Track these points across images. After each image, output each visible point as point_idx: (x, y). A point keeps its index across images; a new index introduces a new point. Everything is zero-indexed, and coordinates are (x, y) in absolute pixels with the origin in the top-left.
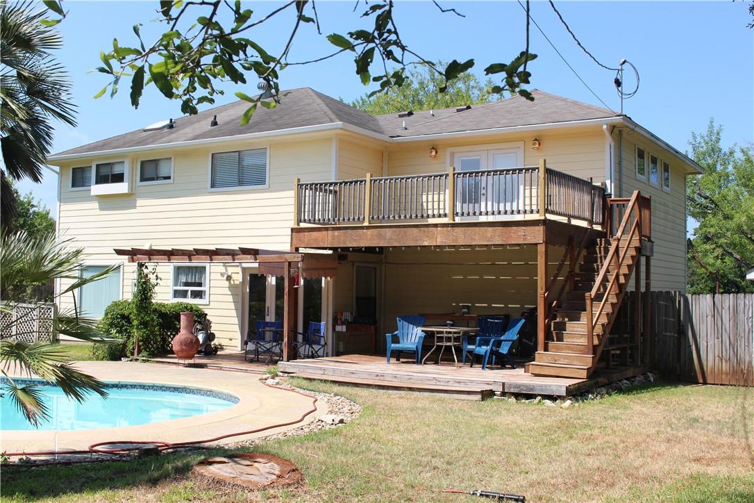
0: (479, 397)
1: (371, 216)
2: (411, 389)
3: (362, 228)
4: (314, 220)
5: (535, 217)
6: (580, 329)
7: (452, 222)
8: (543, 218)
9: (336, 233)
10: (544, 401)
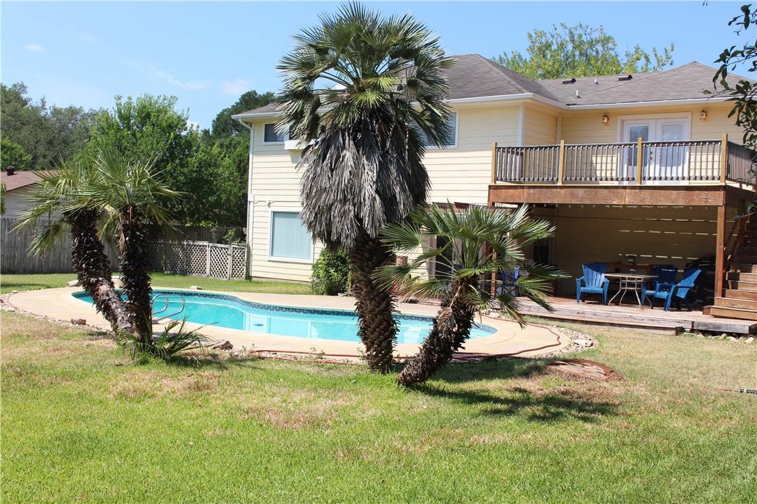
0: (674, 332)
1: (564, 178)
2: (612, 325)
3: (557, 187)
4: (511, 179)
5: (716, 183)
6: (752, 280)
7: (639, 185)
8: (724, 184)
9: (532, 191)
10: (728, 338)
